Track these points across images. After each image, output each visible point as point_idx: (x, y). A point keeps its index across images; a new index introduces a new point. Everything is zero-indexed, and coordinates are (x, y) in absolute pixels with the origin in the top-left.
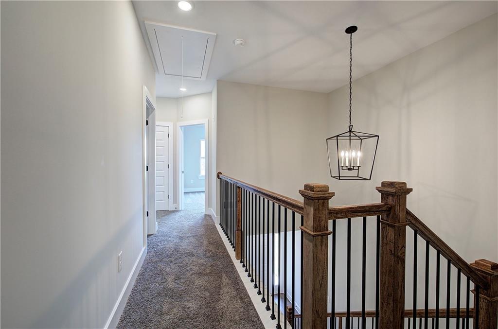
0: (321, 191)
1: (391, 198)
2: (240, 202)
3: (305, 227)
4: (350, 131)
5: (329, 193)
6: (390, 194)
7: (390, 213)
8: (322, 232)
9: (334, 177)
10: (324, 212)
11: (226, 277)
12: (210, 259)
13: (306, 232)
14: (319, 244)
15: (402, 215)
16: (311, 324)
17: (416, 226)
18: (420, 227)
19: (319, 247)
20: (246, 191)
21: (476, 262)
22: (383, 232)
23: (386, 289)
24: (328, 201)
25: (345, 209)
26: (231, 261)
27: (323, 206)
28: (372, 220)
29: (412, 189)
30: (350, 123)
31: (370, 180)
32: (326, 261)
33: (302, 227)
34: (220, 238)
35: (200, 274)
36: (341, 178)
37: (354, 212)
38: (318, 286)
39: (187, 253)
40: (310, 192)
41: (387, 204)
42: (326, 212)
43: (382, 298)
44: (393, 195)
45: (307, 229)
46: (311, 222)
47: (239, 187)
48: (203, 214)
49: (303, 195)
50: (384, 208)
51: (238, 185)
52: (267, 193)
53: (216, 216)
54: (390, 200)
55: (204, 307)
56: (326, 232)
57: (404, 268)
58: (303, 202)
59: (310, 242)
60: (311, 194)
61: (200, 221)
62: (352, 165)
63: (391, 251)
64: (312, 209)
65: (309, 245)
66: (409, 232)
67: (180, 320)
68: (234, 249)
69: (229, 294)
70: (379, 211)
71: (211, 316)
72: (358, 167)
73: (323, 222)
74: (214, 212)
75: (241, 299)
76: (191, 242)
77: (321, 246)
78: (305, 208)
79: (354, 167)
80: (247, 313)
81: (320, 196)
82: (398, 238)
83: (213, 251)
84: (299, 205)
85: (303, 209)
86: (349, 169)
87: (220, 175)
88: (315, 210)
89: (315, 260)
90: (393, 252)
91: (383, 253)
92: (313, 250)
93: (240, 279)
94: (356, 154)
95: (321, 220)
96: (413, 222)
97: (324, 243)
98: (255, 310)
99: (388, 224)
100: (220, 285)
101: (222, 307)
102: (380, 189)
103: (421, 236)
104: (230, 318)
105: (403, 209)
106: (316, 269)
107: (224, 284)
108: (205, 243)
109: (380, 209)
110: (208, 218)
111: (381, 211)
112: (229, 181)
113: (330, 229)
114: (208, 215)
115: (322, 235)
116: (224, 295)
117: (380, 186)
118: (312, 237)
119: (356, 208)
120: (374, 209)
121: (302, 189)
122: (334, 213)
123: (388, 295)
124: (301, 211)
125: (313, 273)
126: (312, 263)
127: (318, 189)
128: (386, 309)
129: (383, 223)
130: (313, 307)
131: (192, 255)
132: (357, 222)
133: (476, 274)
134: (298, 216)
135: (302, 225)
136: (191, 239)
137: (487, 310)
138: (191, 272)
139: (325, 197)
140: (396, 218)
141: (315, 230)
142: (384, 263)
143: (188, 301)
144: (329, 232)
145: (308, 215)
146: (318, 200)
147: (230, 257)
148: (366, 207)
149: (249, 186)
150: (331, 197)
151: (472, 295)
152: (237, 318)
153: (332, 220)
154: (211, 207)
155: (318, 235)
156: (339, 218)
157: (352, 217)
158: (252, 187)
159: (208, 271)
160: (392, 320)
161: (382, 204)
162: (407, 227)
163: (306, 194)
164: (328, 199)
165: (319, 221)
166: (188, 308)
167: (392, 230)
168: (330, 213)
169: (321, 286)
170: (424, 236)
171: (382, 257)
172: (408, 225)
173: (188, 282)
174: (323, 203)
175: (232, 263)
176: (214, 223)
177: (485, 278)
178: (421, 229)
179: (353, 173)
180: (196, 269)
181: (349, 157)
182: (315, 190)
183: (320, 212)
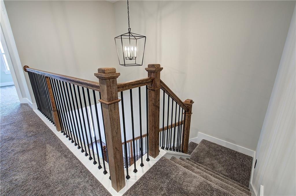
0: (110, 73)
1: (153, 74)
2: (51, 89)
3: (103, 100)
4: (129, 33)
5: (116, 74)
6: (152, 72)
7: (152, 83)
8: (114, 101)
9: (122, 65)
10: (114, 87)
11: (50, 146)
12: (33, 138)
13: (103, 103)
14: (113, 109)
15: (158, 83)
16: (113, 156)
17: (164, 89)
18: (166, 89)
19: (113, 111)
20: (54, 79)
21: (186, 101)
22: (149, 94)
23: (151, 124)
24: (116, 80)
25: (128, 83)
26: (53, 133)
27: (113, 83)
28: (143, 88)
29: (163, 68)
30: (129, 27)
31: (142, 65)
32: (118, 119)
33: (101, 100)
34: (40, 119)
35: (23, 152)
36: (126, 65)
37: (133, 85)
38: (115, 134)
39: (5, 139)
40: (102, 74)
41: (151, 78)
42: (115, 87)
43: (150, 129)
44: (154, 72)
45: (104, 101)
46: (105, 96)
47: (47, 77)
48: (18, 104)
49: (98, 77)
50: (149, 81)
51: (46, 76)
52: (71, 79)
53: (32, 104)
54: (153, 76)
55: (32, 173)
56: (117, 101)
57: (159, 111)
58: (99, 82)
59: (107, 109)
60: (103, 75)
61: (16, 110)
62: (132, 56)
63: (153, 104)
64: (105, 87)
65: (107, 111)
66: (161, 92)
67: (8, 192)
68: (54, 125)
69: (54, 156)
70: (147, 83)
71: (40, 177)
72: (136, 57)
73: (114, 95)
74: (30, 100)
75: (65, 156)
76: (8, 130)
77: (115, 110)
78: (101, 86)
79: (133, 57)
80: (71, 163)
81: (110, 76)
82: (157, 96)
83: (34, 130)
84: (96, 84)
85: (99, 87)
86: (130, 59)
87: (27, 68)
88: (108, 87)
89: (112, 120)
90: (154, 104)
91: (149, 106)
92: (109, 114)
93: (63, 144)
94: (134, 48)
95: (112, 94)
96: (163, 86)
97: (116, 108)
98: (77, 159)
99: (152, 89)
100: (45, 153)
101: (49, 167)
102: (147, 69)
103: (166, 93)
104: (57, 171)
105: (159, 80)
106: (113, 125)
107: (49, 151)
108: (25, 126)
109: (148, 81)
110: (24, 106)
111: (148, 82)
112: (36, 73)
113: (120, 98)
114: (24, 104)
115: (114, 103)
116: (50, 159)
117: (147, 67)
118: (108, 106)
119: (134, 82)
120: (145, 82)
121: (97, 72)
122: (121, 87)
123: (152, 126)
124: (98, 89)
125: (111, 128)
126: (110, 122)
127: (108, 72)
128: (152, 133)
129: (149, 89)
130: (113, 146)
131: (12, 139)
132: (135, 90)
133: (185, 106)
134: (97, 93)
135: (101, 99)
136: (9, 127)
137: (188, 119)
138: (13, 153)
139: (114, 77)
140: (155, 86)
141: (109, 100)
142: (150, 111)
143: (14, 175)
144: (118, 100)
145: (103, 91)
146: (109, 79)
147: (51, 131)
148: (140, 81)
149: (55, 75)
150: (117, 77)
151: (183, 115)
152: (64, 169)
153: (120, 92)
154: (26, 97)
155: (112, 104)
156: (124, 90)
157: (132, 88)
158: (58, 76)
159: (31, 147)
160: (154, 137)
161: (149, 78)
162: (161, 89)
163: (99, 76)
164: (116, 78)
165: (111, 94)
166: (16, 180)
167: (154, 92)
168: (118, 88)
169: (117, 134)
170: (167, 93)
171: (149, 108)
172: (161, 88)
173: (12, 161)
174: (113, 81)
175: (54, 135)
176: (32, 109)
177: (188, 107)
178: (167, 90)
179: (133, 62)
180: (18, 149)
181: (130, 51)
182: (106, 72)
183: (111, 88)
